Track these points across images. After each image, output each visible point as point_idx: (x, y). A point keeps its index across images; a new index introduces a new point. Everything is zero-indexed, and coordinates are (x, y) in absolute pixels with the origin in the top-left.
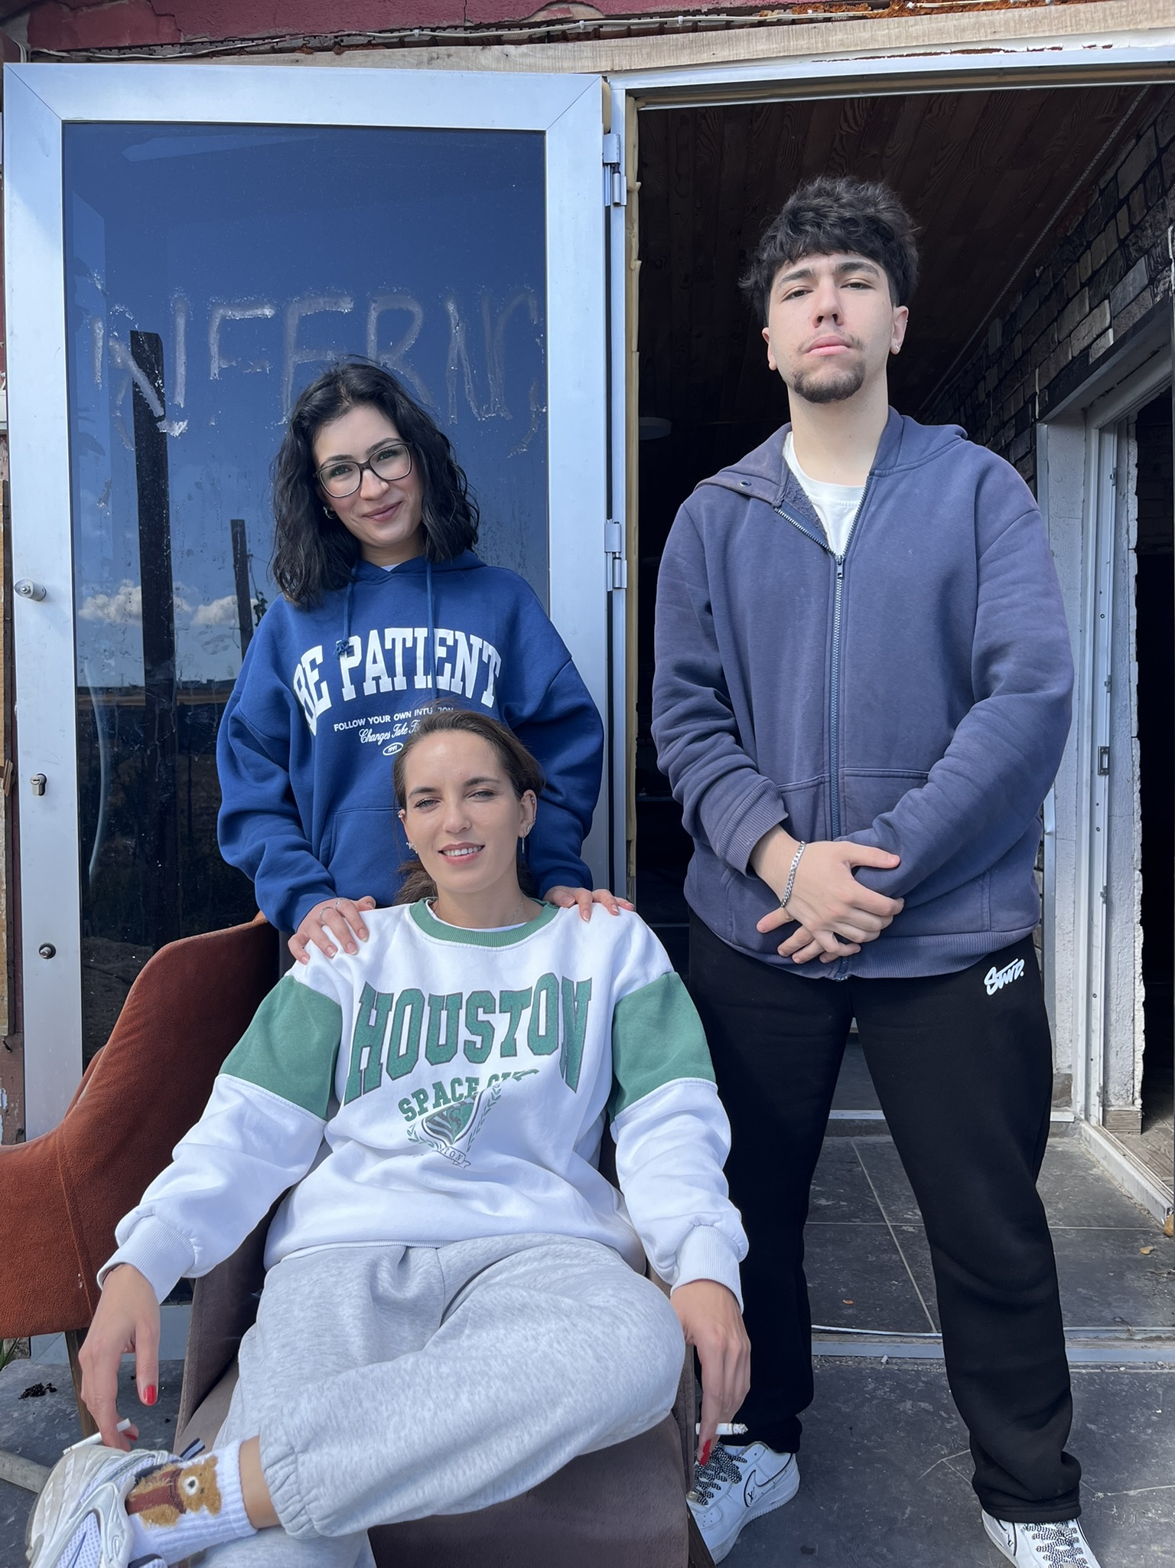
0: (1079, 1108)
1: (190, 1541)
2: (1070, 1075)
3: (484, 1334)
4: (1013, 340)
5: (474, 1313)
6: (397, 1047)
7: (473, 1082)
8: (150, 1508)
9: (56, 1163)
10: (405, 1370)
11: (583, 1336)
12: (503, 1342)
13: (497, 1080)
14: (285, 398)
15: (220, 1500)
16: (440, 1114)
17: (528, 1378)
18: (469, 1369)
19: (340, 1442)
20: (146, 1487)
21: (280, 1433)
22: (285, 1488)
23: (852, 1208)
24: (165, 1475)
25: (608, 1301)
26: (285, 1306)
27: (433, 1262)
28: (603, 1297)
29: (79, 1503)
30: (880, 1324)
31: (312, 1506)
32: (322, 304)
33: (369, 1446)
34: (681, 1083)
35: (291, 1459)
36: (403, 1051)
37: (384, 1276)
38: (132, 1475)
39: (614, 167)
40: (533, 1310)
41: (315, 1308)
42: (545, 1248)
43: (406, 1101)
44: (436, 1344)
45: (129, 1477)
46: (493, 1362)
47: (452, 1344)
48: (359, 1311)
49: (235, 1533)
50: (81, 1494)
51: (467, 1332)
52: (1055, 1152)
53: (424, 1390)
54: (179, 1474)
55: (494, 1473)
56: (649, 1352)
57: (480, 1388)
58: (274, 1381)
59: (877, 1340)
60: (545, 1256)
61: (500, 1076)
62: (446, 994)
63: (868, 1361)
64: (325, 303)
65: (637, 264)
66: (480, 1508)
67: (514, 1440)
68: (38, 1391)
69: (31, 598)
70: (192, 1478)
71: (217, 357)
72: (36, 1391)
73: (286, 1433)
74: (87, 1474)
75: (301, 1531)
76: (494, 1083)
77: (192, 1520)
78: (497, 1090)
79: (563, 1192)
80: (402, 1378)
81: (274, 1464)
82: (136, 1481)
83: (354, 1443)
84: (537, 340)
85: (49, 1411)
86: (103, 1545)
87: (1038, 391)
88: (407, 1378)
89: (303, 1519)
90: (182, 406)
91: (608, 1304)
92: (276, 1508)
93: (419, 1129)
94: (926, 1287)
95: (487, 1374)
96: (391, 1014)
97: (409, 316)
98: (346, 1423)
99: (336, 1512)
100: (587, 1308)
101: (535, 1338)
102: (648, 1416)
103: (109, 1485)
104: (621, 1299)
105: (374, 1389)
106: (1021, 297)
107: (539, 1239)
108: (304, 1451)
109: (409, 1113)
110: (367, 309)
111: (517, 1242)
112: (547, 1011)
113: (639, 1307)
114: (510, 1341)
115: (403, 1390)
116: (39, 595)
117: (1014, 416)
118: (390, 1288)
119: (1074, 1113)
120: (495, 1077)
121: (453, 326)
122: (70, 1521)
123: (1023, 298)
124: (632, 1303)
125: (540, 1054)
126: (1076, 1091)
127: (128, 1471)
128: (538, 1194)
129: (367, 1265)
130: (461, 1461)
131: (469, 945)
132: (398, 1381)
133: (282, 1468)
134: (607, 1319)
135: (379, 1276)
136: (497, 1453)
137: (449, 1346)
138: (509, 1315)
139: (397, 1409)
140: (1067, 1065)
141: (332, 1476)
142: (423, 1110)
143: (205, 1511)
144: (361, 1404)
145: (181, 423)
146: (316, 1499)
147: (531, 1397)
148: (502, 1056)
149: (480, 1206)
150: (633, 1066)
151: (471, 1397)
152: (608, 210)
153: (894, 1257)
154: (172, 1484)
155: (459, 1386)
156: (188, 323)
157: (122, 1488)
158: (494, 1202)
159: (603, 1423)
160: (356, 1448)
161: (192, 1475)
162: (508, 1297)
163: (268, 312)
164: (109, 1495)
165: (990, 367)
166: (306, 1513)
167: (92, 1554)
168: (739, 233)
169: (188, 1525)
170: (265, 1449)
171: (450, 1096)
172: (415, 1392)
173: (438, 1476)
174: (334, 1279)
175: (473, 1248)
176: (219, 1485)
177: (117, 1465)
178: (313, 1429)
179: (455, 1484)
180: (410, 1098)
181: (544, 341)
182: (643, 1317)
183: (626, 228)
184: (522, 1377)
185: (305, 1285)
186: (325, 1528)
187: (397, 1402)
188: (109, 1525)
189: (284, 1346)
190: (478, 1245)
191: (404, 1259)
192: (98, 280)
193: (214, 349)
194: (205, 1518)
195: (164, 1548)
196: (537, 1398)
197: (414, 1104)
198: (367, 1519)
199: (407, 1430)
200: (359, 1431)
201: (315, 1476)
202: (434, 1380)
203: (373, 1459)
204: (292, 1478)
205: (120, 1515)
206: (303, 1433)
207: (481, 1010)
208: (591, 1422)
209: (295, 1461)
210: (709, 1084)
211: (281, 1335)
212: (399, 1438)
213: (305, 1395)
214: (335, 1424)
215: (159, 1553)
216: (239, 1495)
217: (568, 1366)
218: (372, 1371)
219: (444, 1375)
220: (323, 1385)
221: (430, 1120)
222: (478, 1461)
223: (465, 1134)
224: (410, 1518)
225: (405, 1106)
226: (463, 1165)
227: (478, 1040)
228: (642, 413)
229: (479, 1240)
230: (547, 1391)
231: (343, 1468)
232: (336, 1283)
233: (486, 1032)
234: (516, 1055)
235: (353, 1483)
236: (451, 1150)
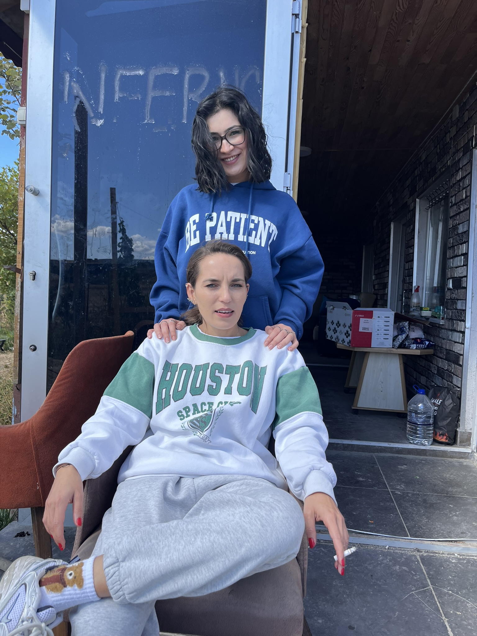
0: (474, 447)
1: (67, 601)
2: (471, 433)
3: (210, 513)
4: (464, 114)
5: (205, 503)
6: (177, 387)
7: (211, 404)
8: (50, 584)
9: (29, 433)
10: (172, 527)
11: (256, 515)
12: (218, 516)
13: (222, 404)
14: (147, 112)
15: (83, 582)
16: (196, 419)
17: (229, 533)
18: (201, 527)
19: (140, 558)
20: (50, 575)
21: (113, 552)
22: (113, 577)
23: (374, 482)
24: (59, 570)
25: (268, 500)
26: (124, 499)
27: (191, 484)
28: (266, 498)
29: (19, 581)
30: (385, 532)
31: (125, 586)
32: (164, 70)
33: (153, 560)
34: (306, 413)
35: (116, 565)
36: (180, 389)
37: (170, 489)
38: (44, 569)
39: (297, 16)
40: (233, 503)
41: (137, 501)
42: (242, 481)
43: (180, 412)
44: (188, 517)
45: (43, 569)
46: (213, 525)
47: (196, 517)
48: (157, 503)
49: (90, 599)
50: (21, 577)
51: (202, 512)
52: (463, 465)
53: (180, 536)
54: (66, 570)
55: (211, 577)
56: (287, 524)
57: (206, 536)
58: (116, 532)
59: (384, 539)
60: (242, 485)
61: (223, 402)
62: (203, 364)
63: (380, 547)
64: (166, 70)
65: (304, 60)
66: (205, 594)
67: (221, 563)
68: (22, 535)
69: (32, 193)
70: (71, 572)
71: (118, 91)
72: (22, 534)
73: (116, 552)
74: (25, 568)
75: (119, 600)
76: (220, 405)
77: (69, 591)
78: (222, 409)
79: (253, 458)
80: (171, 530)
81: (109, 566)
82: (46, 572)
83: (146, 559)
84: (259, 91)
85: (26, 543)
86: (26, 600)
87: (474, 135)
88: (173, 530)
89: (121, 593)
90: (102, 113)
91: (268, 501)
92: (109, 587)
93: (186, 425)
94: (406, 518)
95: (210, 530)
96: (177, 373)
97: (202, 77)
98: (143, 549)
99: (135, 591)
100: (258, 502)
101: (233, 515)
102: (286, 555)
103: (33, 573)
104: (275, 499)
105: (157, 534)
106: (469, 94)
107: (240, 477)
108: (123, 561)
109: (182, 417)
110: (184, 73)
111: (230, 478)
112: (247, 377)
113: (283, 503)
114: (221, 516)
115: (171, 536)
116: (36, 193)
117: (463, 146)
118: (172, 494)
119: (472, 449)
120: (221, 403)
121: (222, 83)
122: (14, 588)
123: (470, 95)
124: (280, 502)
125: (242, 395)
126: (473, 440)
127: (42, 567)
128: (241, 458)
129: (162, 483)
130: (196, 572)
131: (214, 343)
132: (169, 531)
133: (112, 568)
134: (268, 508)
135: (168, 489)
136: (213, 569)
137: (194, 518)
138: (222, 505)
139: (167, 544)
140: (470, 428)
141: (135, 573)
142: (188, 416)
143: (76, 587)
144: (151, 541)
145: (101, 120)
146: (127, 583)
147: (230, 542)
148: (225, 394)
149: (215, 461)
150: (285, 406)
151: (202, 540)
152: (293, 34)
153: (392, 504)
154: (62, 574)
155: (196, 535)
156: (106, 77)
157: (39, 574)
158: (221, 460)
159: (264, 556)
160: (147, 561)
161: (71, 570)
162: (221, 496)
163: (141, 73)
164: (32, 577)
165: (452, 127)
166: (122, 591)
167: (21, 603)
168: (348, 59)
169: (67, 593)
170: (106, 559)
171: (200, 410)
172: (176, 537)
173: (185, 578)
174: (147, 489)
175: (210, 479)
176: (83, 575)
177: (38, 564)
178: (128, 551)
179: (193, 582)
180: (182, 410)
181: (262, 91)
182: (285, 508)
183: (300, 44)
184: (226, 532)
185: (134, 491)
186: (131, 598)
187: (168, 541)
188: (30, 590)
189: (122, 517)
190: (212, 478)
191: (178, 482)
192: (68, 55)
193: (117, 88)
194: (76, 590)
195: (55, 603)
196: (233, 542)
197: (184, 413)
198: (151, 596)
199: (171, 554)
200: (149, 553)
201: (127, 572)
202: (185, 532)
203: (155, 566)
204: (117, 573)
205: (36, 586)
206: (123, 553)
207: (217, 371)
208: (258, 555)
209: (119, 566)
210: (319, 416)
211: (121, 512)
212: (167, 557)
213: (126, 536)
214: (138, 549)
215: (53, 605)
216: (92, 580)
217: (248, 529)
218: (157, 526)
219: (190, 530)
220: (134, 531)
221: (191, 421)
222: (204, 571)
223: (209, 428)
224: (171, 597)
225: (180, 414)
226: (208, 442)
227: (214, 384)
228: (302, 144)
229: (213, 476)
230: (237, 540)
231: (140, 570)
232: (148, 491)
233: (218, 381)
234: (231, 394)
235: (144, 576)
236: (203, 435)
